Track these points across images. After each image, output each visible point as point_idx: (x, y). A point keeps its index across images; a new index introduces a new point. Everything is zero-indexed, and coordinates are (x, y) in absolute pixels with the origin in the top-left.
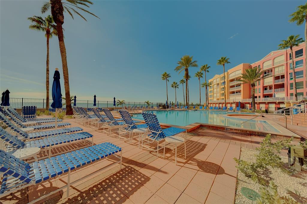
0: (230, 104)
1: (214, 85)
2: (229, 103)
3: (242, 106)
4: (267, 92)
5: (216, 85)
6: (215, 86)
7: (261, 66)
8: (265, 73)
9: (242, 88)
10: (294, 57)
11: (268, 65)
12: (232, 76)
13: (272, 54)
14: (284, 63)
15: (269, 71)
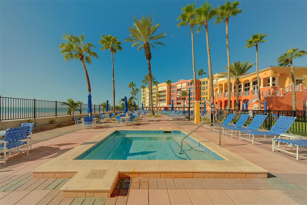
2: (157, 107)
3: (166, 109)
4: (179, 101)
6: (147, 94)
7: (176, 86)
8: (178, 91)
9: (166, 98)
10: (189, 85)
11: (179, 86)
12: (160, 89)
13: (181, 81)
14: (186, 87)
15: (179, 90)
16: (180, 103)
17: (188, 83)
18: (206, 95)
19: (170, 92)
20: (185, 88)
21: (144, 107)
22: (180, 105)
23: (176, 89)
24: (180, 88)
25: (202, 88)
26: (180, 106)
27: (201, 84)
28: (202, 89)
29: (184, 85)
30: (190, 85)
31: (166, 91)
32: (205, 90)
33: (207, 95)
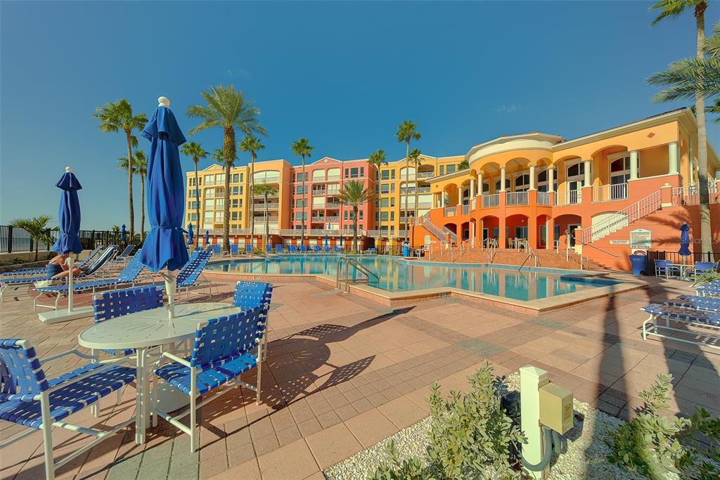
0: (246, 238)
1: (206, 189)
2: (244, 236)
3: (278, 241)
4: (318, 220)
5: (213, 191)
6: (208, 191)
7: (310, 175)
8: (315, 189)
9: (279, 208)
10: (349, 175)
11: (319, 176)
12: (259, 179)
13: (326, 161)
14: (338, 179)
15: (319, 187)
16: (321, 226)
17: (347, 170)
18: (390, 206)
19: (291, 191)
20: (337, 183)
21: (195, 233)
22: (322, 231)
23: (309, 184)
24: (324, 181)
25: (380, 187)
26: (322, 233)
27: (377, 176)
28: (380, 192)
29: (335, 173)
30: (352, 177)
31: (277, 186)
32: (387, 192)
33: (392, 206)
